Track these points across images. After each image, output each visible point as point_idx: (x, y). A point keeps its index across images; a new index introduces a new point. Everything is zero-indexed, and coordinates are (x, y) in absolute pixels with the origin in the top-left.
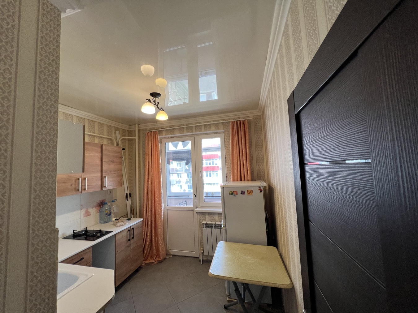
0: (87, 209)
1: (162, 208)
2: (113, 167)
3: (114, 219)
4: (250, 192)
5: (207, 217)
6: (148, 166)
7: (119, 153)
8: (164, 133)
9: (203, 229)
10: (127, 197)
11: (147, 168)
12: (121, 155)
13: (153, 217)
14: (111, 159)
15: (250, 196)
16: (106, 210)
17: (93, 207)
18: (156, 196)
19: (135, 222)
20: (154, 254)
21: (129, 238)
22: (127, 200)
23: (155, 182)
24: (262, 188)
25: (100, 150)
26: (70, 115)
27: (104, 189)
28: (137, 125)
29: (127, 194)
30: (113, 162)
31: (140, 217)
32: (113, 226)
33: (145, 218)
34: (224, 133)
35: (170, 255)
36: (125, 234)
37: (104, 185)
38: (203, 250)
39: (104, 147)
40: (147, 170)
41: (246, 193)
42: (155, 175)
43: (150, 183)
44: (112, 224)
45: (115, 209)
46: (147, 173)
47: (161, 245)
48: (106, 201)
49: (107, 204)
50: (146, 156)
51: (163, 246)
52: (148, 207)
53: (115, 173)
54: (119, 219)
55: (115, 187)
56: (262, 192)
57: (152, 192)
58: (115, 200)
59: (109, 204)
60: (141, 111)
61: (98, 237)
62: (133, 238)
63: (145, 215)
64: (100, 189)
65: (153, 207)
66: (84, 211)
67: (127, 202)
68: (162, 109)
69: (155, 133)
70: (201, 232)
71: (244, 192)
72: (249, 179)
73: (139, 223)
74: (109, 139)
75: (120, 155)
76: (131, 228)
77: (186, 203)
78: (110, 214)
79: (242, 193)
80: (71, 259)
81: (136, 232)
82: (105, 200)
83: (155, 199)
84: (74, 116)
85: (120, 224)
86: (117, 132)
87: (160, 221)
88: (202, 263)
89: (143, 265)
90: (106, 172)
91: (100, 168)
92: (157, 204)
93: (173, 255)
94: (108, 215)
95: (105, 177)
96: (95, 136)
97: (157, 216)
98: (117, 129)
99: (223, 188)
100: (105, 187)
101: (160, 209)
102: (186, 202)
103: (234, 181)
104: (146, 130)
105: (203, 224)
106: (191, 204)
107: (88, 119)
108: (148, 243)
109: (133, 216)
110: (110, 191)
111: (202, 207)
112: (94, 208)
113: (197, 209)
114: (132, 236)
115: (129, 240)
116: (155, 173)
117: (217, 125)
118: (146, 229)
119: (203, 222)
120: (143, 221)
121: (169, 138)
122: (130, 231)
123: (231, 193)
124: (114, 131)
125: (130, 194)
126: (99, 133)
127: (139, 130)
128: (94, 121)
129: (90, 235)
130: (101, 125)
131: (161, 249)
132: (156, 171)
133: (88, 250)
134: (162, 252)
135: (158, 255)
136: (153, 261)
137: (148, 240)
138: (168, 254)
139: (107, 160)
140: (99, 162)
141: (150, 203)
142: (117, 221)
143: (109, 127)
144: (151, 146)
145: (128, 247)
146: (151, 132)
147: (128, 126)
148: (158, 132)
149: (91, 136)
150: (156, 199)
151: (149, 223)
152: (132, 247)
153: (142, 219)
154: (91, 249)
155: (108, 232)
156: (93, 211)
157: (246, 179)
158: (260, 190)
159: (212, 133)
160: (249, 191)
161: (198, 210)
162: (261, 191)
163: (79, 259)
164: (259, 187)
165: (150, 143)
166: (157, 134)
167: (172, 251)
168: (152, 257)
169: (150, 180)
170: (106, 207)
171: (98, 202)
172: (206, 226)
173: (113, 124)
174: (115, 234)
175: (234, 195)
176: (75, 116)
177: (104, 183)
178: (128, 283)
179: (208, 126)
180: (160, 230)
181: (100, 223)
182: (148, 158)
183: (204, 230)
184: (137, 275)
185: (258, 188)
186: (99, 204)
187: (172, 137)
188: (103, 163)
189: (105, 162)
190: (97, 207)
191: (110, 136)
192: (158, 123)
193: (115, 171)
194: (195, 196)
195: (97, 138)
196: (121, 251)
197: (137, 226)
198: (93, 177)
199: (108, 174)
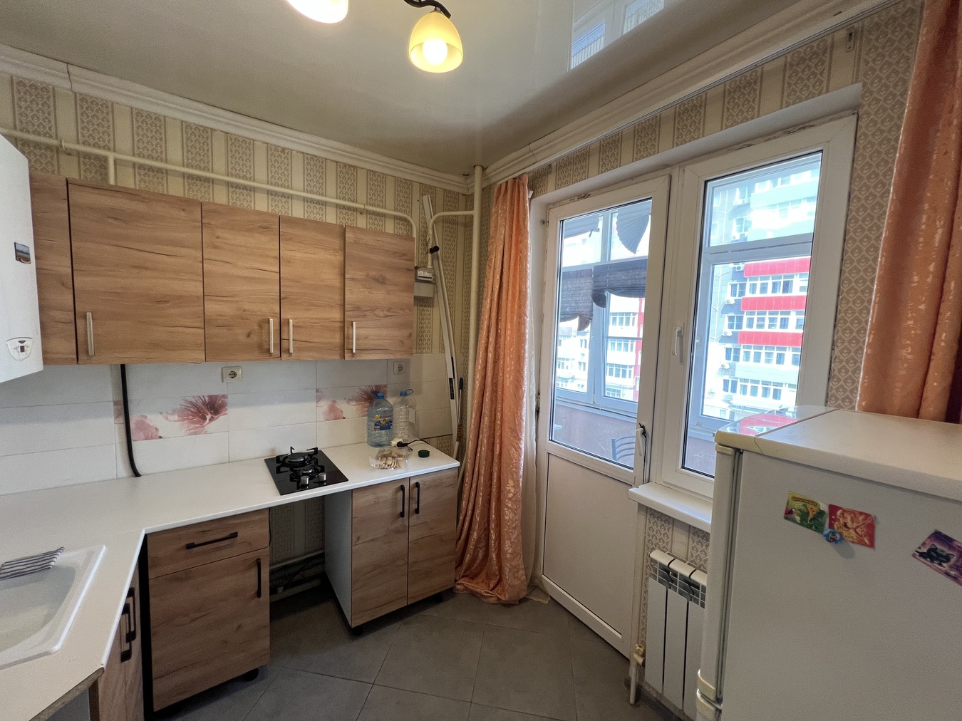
0: (334, 402)
1: (521, 446)
2: (380, 295)
3: (396, 442)
5: (680, 537)
9: (651, 579)
10: (452, 389)
12: (409, 262)
14: (373, 273)
17: (350, 400)
19: (442, 463)
20: (492, 571)
21: (399, 510)
22: (452, 398)
25: (337, 243)
26: (283, 150)
27: (348, 356)
28: (478, 171)
29: (451, 379)
30: (381, 281)
34: (854, 109)
35: (546, 594)
36: (388, 494)
37: (349, 347)
38: (643, 655)
39: (350, 235)
42: (509, 332)
46: (485, 323)
47: (508, 556)
48: (386, 391)
49: (385, 398)
50: (488, 267)
52: (481, 432)
53: (387, 316)
54: (408, 445)
59: (392, 399)
62: (416, 511)
64: (336, 356)
65: (498, 434)
66: (324, 405)
67: (450, 400)
73: (442, 474)
74: (401, 218)
75: (406, 262)
76: (413, 482)
80: (201, 529)
81: (426, 498)
82: (385, 386)
84: (294, 153)
85: (383, 462)
86: (426, 199)
87: (511, 482)
88: (632, 701)
89: (458, 590)
90: (357, 308)
91: (337, 297)
93: (554, 601)
95: (351, 323)
96: (355, 210)
98: (425, 189)
99: (738, 452)
100: (351, 351)
101: (514, 446)
105: (655, 562)
107: (337, 162)
110: (401, 366)
111: (669, 487)
112: (354, 403)
113: (644, 491)
114: (414, 506)
115: (402, 515)
116: (509, 327)
118: (473, 494)
119: (656, 556)
120: (459, 468)
121: (572, 199)
122: (408, 493)
123: (806, 514)
124: (416, 196)
125: (461, 380)
126: (371, 202)
128: (355, 168)
130: (376, 178)
132: (512, 318)
134: (514, 580)
135: (502, 581)
136: (484, 592)
139: (360, 275)
140: (335, 281)
141: (486, 419)
143: (403, 185)
145: (398, 531)
147: (461, 179)
148: (526, 178)
149: (344, 211)
152: (414, 535)
153: (458, 464)
154: (266, 516)
156: (351, 410)
163: (226, 534)
166: (524, 186)
167: (554, 588)
171: (364, 388)
172: (668, 576)
173: (416, 174)
174: (351, 491)
175: (832, 539)
176: (298, 152)
177: (349, 341)
180: (510, 515)
183: (656, 588)
186: (366, 393)
187: (585, 195)
188: (347, 282)
189: (353, 279)
190: (362, 401)
191: (405, 212)
192: (533, 146)
193: (388, 310)
194: (644, 433)
195: (364, 216)
196: (373, 540)
197: (436, 480)
198: (312, 318)
199: (365, 316)
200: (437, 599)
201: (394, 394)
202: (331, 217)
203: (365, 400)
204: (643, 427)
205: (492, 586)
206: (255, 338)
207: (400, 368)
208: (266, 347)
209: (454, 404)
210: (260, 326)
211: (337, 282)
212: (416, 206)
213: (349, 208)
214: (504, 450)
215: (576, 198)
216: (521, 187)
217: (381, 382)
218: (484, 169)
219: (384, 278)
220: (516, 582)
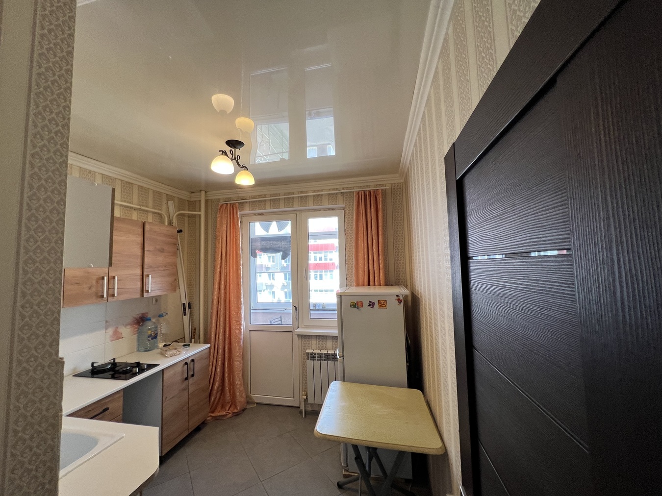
0: (117, 327)
1: (242, 328)
2: (161, 259)
3: (161, 345)
4: (382, 304)
5: (314, 342)
6: (219, 259)
7: (173, 236)
8: (247, 206)
9: (307, 361)
10: (185, 309)
11: (219, 262)
12: (175, 240)
13: (227, 342)
14: (158, 247)
15: (383, 310)
16: (149, 329)
17: (126, 325)
18: (232, 309)
19: (197, 350)
20: (227, 401)
21: (185, 376)
22: (185, 314)
23: (232, 286)
24: (401, 298)
25: (140, 231)
26: (90, 172)
27: (145, 295)
28: (203, 193)
29: (184, 305)
30: (161, 251)
31: (206, 342)
32: (159, 356)
33: (213, 343)
34: (344, 209)
35: (253, 403)
36: (179, 369)
37: (147, 289)
38: (306, 395)
39: (147, 227)
40: (219, 267)
41: (376, 305)
42: (231, 274)
43: (223, 286)
44: (159, 353)
45: (163, 329)
46: (218, 270)
47: (238, 387)
48: (149, 316)
49: (150, 320)
50: (217, 243)
51: (242, 388)
52: (218, 326)
53: (165, 270)
54: (170, 345)
55: (165, 293)
56: (402, 303)
57: (225, 301)
58: (164, 314)
59: (154, 320)
60: (210, 169)
61: (135, 375)
62: (193, 375)
63: (213, 339)
64: (138, 296)
65: (227, 325)
66: (110, 331)
67: (184, 317)
68: (245, 167)
69: (232, 205)
70: (304, 366)
71: (374, 304)
72: (381, 282)
73: (203, 352)
74: (156, 213)
75: (173, 240)
76: (191, 359)
77: (281, 320)
78: (155, 337)
79: (370, 305)
80: (87, 410)
81: (197, 366)
82: (147, 313)
83: (230, 312)
84: (97, 174)
85: (171, 353)
86: (170, 203)
87: (237, 348)
88: (304, 416)
89: (209, 420)
90: (150, 267)
91: (139, 261)
92: (234, 322)
93: (258, 404)
94: (152, 339)
95: (148, 276)
96: (131, 208)
97: (233, 339)
98: (169, 198)
99: (341, 296)
100: (148, 291)
101: (238, 329)
102: (281, 318)
103: (358, 285)
104: (218, 200)
105: (308, 353)
106: (288, 321)
107: (122, 180)
108: (217, 384)
109: (193, 340)
110: (157, 299)
111: (307, 327)
112: (129, 327)
113: (298, 330)
114: (191, 373)
115: (186, 379)
116: (231, 271)
117: (333, 197)
118: (215, 361)
119: (308, 351)
120: (210, 348)
121: (255, 214)
122: (190, 365)
123: (353, 305)
124: (164, 200)
125: (189, 304)
126: (140, 203)
127: (207, 201)
128: (132, 184)
129: (121, 370)
130: (143, 190)
131: (238, 394)
133: (117, 396)
134: (240, 399)
135: (233, 403)
136: (224, 413)
137: (218, 379)
138: (249, 401)
140: (138, 252)
141: (222, 319)
142: (166, 348)
143: (157, 194)
144: (226, 227)
145: (184, 389)
146: (227, 204)
147: (188, 194)
148: (238, 204)
149: (125, 209)
150: (233, 312)
151: (220, 351)
152: (191, 390)
153: (209, 345)
154: (122, 393)
155: (151, 366)
156: (127, 331)
157: (377, 284)
158: (398, 300)
159: (325, 209)
160: (381, 302)
161: (301, 331)
162: (400, 301)
163: (101, 410)
164: (397, 296)
165: (224, 222)
166: (236, 208)
167: (257, 397)
168: (223, 407)
169: (223, 283)
170: (149, 325)
171: (135, 316)
172: (313, 357)
173: (165, 190)
174: (163, 370)
175: (358, 308)
176: (99, 173)
177: (147, 286)
178: (182, 449)
179: (318, 198)
180: (237, 364)
181: (138, 351)
182: (220, 246)
183: (309, 363)
184: (198, 436)
185: (396, 298)
186: (136, 319)
187: (262, 214)
188: (145, 252)
189: (148, 251)
190: (134, 324)
191: (159, 209)
192: (238, 190)
193: (165, 267)
194: (296, 309)
195: (136, 211)
196: (173, 397)
197: (201, 356)
198: (127, 274)
199: (154, 271)
200: (198, 429)
201: (154, 317)
202: (135, 216)
204: (295, 307)
205: (227, 409)
206: (94, 290)
207: (157, 301)
208: (102, 294)
209: (186, 319)
210: (97, 282)
211: (139, 253)
212: (164, 206)
213: (128, 207)
215: (257, 214)
217: (144, 311)
218: (206, 192)
219: (163, 249)
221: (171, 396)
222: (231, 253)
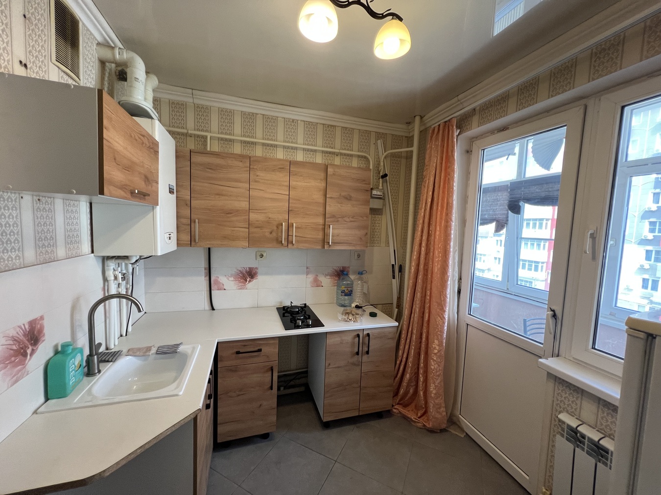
0: (317, 275)
1: (445, 316)
2: (347, 208)
3: (354, 305)
7: (364, 181)
8: (475, 120)
9: (558, 437)
10: (394, 271)
11: (422, 215)
12: (367, 186)
13: (425, 327)
14: (343, 194)
17: (326, 275)
19: (384, 323)
20: (420, 404)
21: (356, 350)
22: (394, 277)
25: (322, 175)
26: (293, 120)
27: (327, 247)
28: (417, 119)
29: (393, 265)
30: (348, 198)
35: (462, 430)
36: (349, 338)
37: (328, 241)
39: (331, 170)
40: (421, 221)
42: (437, 233)
43: (423, 250)
46: (420, 226)
47: (432, 395)
48: (349, 271)
49: (349, 275)
50: (423, 187)
51: (440, 401)
52: (414, 303)
53: (352, 221)
54: (362, 307)
57: (426, 270)
61: (298, 327)
62: (368, 353)
65: (427, 306)
66: (311, 277)
67: (393, 280)
70: (551, 446)
73: (386, 330)
75: (365, 185)
76: (365, 332)
80: (243, 344)
81: (374, 345)
82: (349, 267)
83: (431, 288)
84: (299, 122)
86: (380, 142)
89: (394, 412)
90: (333, 216)
91: (321, 209)
93: (468, 436)
95: (329, 226)
96: (333, 153)
98: (379, 136)
105: (563, 422)
106: (538, 333)
108: (408, 377)
110: (359, 254)
111: (579, 363)
112: (329, 277)
113: (551, 363)
114: (366, 349)
115: (358, 353)
116: (438, 228)
119: (563, 417)
120: (397, 327)
121: (492, 132)
122: (362, 339)
124: (373, 141)
125: (400, 266)
126: (344, 148)
127: (425, 131)
128: (334, 126)
130: (347, 131)
132: (441, 223)
134: (437, 414)
137: (409, 371)
138: (452, 421)
139: (335, 195)
143: (365, 135)
144: (436, 161)
145: (354, 364)
147: (404, 126)
148: (456, 119)
149: (327, 155)
151: (414, 337)
152: (365, 368)
153: (397, 324)
154: (277, 341)
155: (316, 324)
156: (327, 281)
165: (434, 154)
167: (468, 426)
169: (424, 245)
171: (335, 268)
172: (575, 437)
173: (373, 127)
174: (326, 333)
176: (301, 121)
177: (328, 237)
184: (375, 424)
186: (336, 271)
188: (328, 199)
189: (331, 198)
190: (334, 276)
191: (365, 152)
192: (460, 97)
193: (352, 218)
194: (554, 316)
195: (339, 157)
196: (339, 367)
197: (381, 333)
198: (306, 223)
199: (338, 221)
200: (379, 415)
201: (354, 273)
202: (319, 159)
203: (336, 276)
204: (553, 311)
205: (419, 415)
206: (274, 234)
207: (359, 256)
208: (280, 240)
209: (395, 283)
210: (277, 228)
211: (321, 200)
212: (372, 147)
213: (330, 153)
214: (432, 317)
215: (496, 132)
216: (451, 127)
217: (346, 265)
218: (422, 118)
219: (351, 197)
220: (438, 416)
221: (336, 366)
222: (440, 201)
